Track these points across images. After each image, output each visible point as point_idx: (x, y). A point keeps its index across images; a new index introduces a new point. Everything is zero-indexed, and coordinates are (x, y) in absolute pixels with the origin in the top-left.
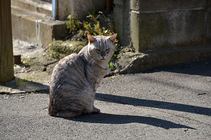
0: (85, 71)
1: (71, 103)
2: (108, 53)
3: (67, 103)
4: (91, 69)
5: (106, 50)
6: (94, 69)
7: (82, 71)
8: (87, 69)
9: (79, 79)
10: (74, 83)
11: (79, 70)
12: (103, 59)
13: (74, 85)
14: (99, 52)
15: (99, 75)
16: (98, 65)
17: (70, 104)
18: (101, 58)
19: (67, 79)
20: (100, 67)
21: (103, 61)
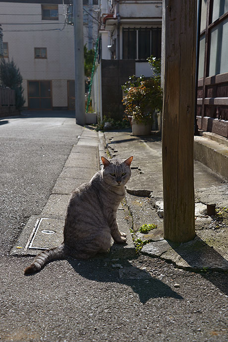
0: (100, 202)
1: (87, 243)
2: (124, 178)
3: (82, 244)
4: (106, 198)
5: (122, 175)
6: (110, 197)
7: (96, 203)
8: (103, 199)
9: (94, 214)
10: (89, 220)
11: (93, 203)
12: (119, 185)
13: (89, 223)
14: (114, 177)
15: (116, 203)
16: (114, 192)
17: (86, 245)
18: (117, 184)
19: (81, 216)
20: (116, 194)
21: (118, 187)
